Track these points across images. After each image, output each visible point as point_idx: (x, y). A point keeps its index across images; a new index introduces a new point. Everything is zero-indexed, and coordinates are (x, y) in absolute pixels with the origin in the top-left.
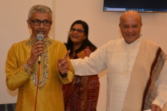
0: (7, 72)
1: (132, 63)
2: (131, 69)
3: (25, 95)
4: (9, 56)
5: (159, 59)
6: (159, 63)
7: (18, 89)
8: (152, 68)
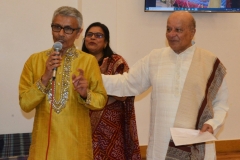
0: (21, 88)
1: (182, 79)
2: (181, 87)
3: (40, 119)
4: (25, 69)
5: (217, 73)
6: (217, 79)
7: (34, 110)
8: (208, 85)
